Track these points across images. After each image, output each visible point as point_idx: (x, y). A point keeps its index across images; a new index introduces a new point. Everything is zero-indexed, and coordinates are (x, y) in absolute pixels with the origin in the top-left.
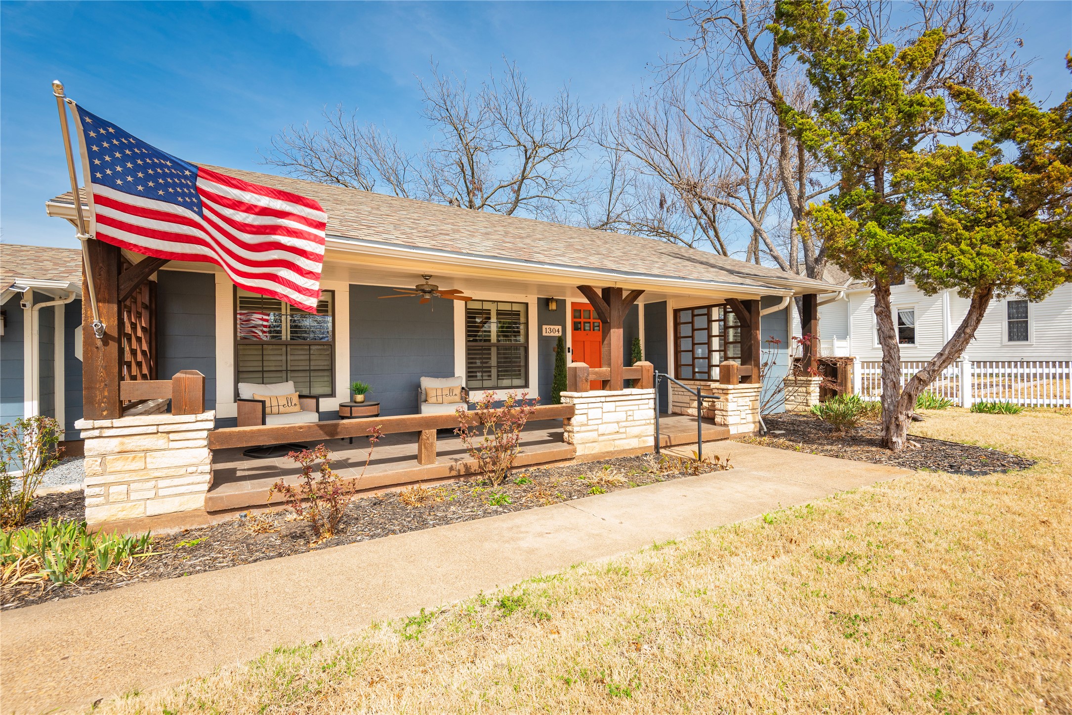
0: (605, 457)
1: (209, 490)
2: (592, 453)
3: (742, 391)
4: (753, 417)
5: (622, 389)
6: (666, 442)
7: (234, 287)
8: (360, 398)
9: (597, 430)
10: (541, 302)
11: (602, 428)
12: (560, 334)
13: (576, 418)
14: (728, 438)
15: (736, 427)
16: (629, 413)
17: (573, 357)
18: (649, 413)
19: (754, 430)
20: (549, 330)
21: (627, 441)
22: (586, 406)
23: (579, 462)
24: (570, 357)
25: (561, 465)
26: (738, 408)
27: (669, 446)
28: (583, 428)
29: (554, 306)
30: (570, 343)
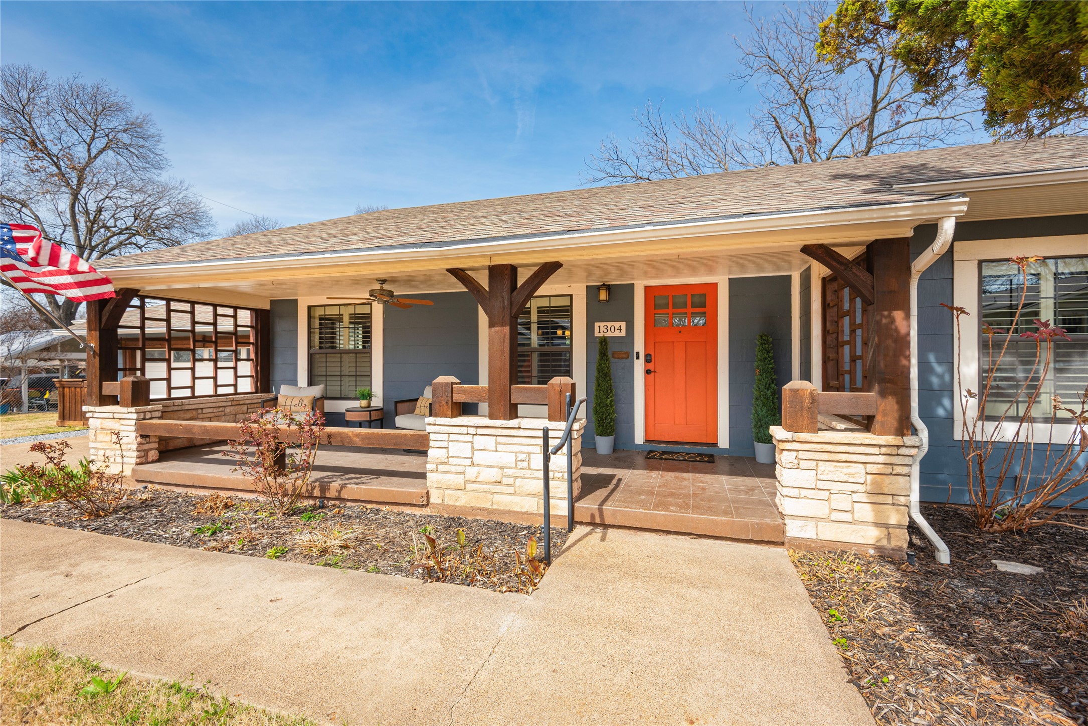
0: (476, 515)
1: (137, 464)
2: (457, 504)
3: (818, 447)
4: (877, 512)
5: (511, 419)
6: (593, 516)
7: (309, 308)
8: (364, 403)
9: (464, 473)
10: (592, 292)
11: (471, 472)
12: (623, 333)
13: (431, 452)
14: (783, 544)
15: (811, 524)
16: (522, 456)
17: (651, 366)
18: (559, 462)
19: (884, 543)
20: (602, 329)
21: (517, 499)
22: (445, 437)
23: (434, 512)
24: (639, 366)
25: (408, 510)
26: (821, 485)
27: (600, 524)
28: (441, 467)
29: (603, 296)
30: (639, 345)
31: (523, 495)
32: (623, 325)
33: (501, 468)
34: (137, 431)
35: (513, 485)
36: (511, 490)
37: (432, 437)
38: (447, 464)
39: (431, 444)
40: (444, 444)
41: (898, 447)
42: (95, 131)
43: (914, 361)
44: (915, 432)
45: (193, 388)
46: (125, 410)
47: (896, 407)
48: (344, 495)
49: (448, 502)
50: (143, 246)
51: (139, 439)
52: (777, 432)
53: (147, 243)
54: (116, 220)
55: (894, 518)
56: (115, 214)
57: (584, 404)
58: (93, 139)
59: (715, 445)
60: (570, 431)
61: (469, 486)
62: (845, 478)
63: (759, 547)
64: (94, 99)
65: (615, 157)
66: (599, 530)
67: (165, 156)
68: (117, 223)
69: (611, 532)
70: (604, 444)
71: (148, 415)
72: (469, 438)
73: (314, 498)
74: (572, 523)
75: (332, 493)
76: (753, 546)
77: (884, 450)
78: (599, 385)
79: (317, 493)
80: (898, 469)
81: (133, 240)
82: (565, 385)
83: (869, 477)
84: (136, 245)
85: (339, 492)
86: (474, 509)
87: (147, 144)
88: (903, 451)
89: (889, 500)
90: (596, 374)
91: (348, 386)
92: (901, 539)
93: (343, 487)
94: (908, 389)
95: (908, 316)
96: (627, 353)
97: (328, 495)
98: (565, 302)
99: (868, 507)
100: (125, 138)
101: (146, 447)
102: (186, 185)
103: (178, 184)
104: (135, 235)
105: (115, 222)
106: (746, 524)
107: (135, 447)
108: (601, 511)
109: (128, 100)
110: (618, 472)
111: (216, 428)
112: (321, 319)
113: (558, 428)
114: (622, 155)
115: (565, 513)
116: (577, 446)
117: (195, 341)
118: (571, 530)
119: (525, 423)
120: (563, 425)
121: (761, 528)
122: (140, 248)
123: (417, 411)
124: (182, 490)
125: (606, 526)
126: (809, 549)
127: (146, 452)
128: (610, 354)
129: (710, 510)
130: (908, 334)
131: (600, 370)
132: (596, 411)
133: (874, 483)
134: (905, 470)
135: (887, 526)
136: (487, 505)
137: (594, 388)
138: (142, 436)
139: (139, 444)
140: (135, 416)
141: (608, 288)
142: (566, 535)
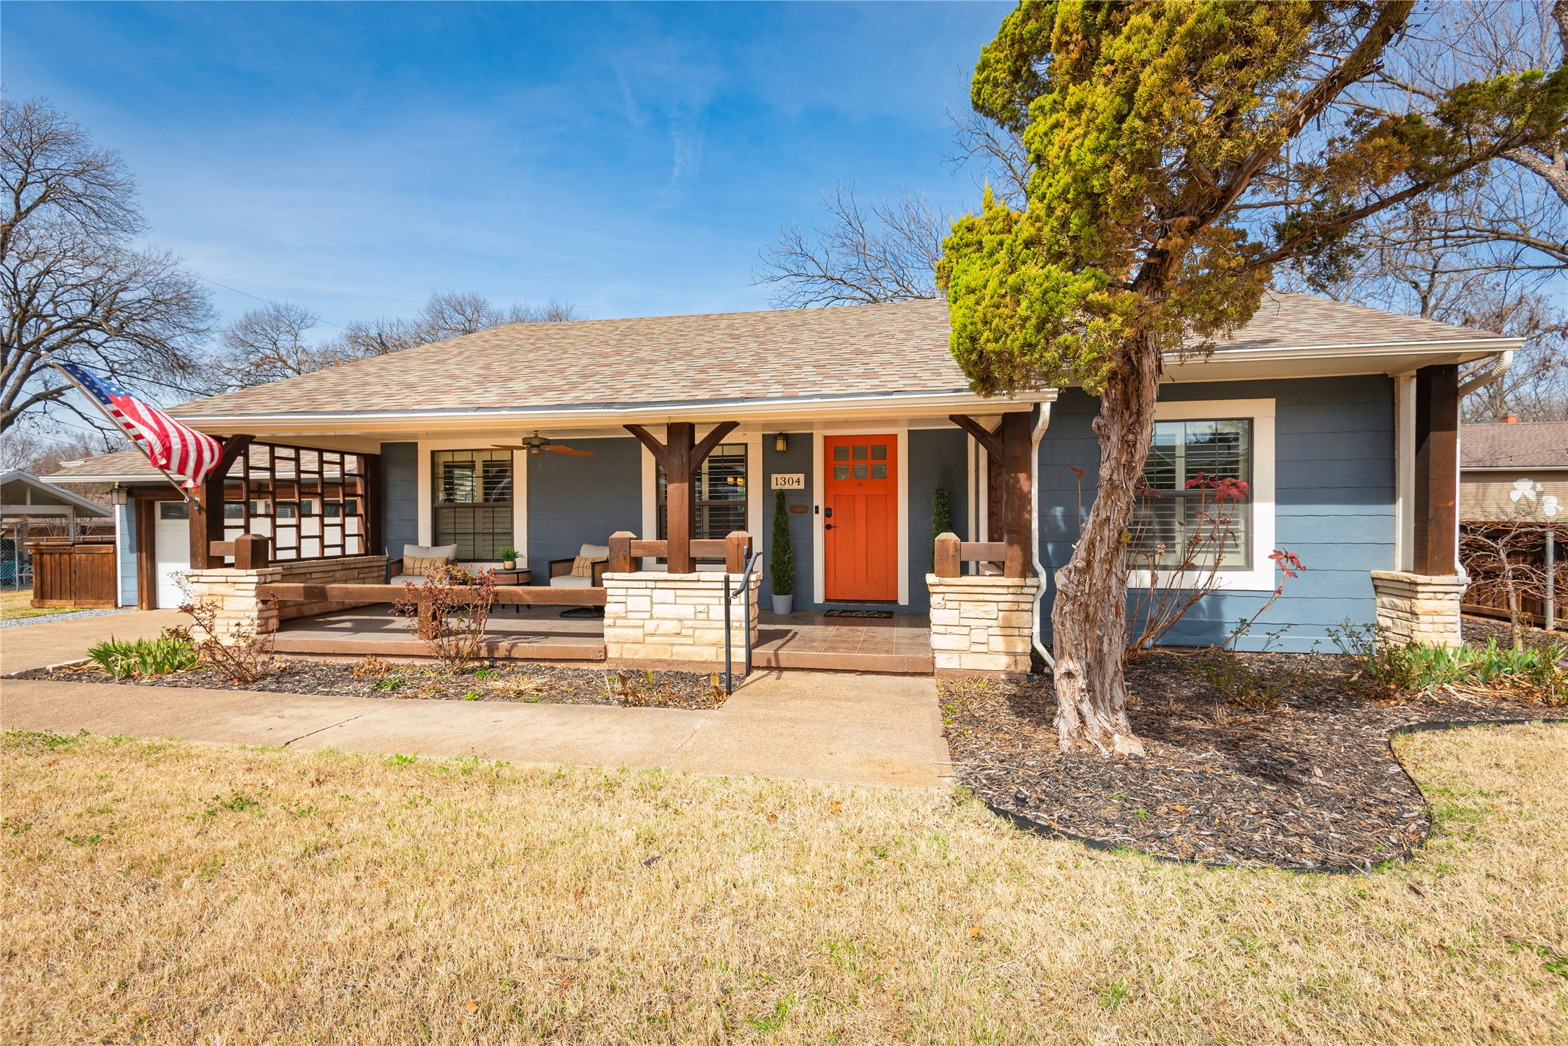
1: (258, 633)
2: (636, 657)
3: (960, 589)
4: (1007, 643)
5: (690, 572)
6: (769, 660)
7: (433, 453)
8: (508, 564)
9: (643, 627)
10: (769, 441)
11: (650, 626)
12: (802, 486)
13: (607, 608)
14: (932, 674)
15: (956, 656)
16: (700, 608)
17: (831, 521)
18: (738, 611)
19: (1012, 668)
20: (782, 481)
21: (696, 649)
22: (623, 592)
23: (613, 667)
24: (818, 521)
25: (584, 666)
26: (963, 622)
27: (775, 668)
28: (619, 622)
29: (780, 446)
30: (818, 499)
31: (703, 645)
32: (802, 477)
33: (680, 620)
34: (257, 596)
35: (692, 636)
36: (690, 641)
37: (609, 592)
38: (626, 618)
39: (609, 599)
40: (623, 599)
41: (1022, 587)
42: (27, 172)
43: (1035, 515)
44: (1036, 575)
45: (298, 549)
46: (243, 572)
47: (1020, 553)
48: (515, 654)
49: (626, 655)
50: (100, 345)
51: (260, 605)
52: (931, 578)
53: (106, 341)
54: (56, 305)
55: (1022, 647)
56: (54, 297)
57: (761, 557)
58: (24, 183)
59: (896, 602)
60: (747, 581)
61: (648, 639)
62: (981, 615)
63: (912, 679)
64: (27, 125)
65: (799, 251)
66: (775, 674)
67: (140, 213)
68: (59, 310)
69: (786, 674)
70: (781, 603)
71: (269, 579)
72: (648, 592)
73: (481, 659)
74: (750, 668)
75: (501, 653)
76: (908, 679)
77: (1011, 590)
78: (776, 541)
79: (484, 653)
80: (1023, 606)
81: (84, 335)
82: (743, 538)
83: (1001, 614)
84: (89, 343)
85: (510, 651)
86: (653, 661)
87: (112, 196)
88: (1026, 590)
89: (1016, 632)
90: (773, 529)
91: (484, 546)
92: (1025, 665)
93: (513, 646)
94: (1029, 538)
95: (1030, 478)
96: (806, 508)
97: (496, 655)
98: (739, 451)
99: (1001, 638)
100: (77, 185)
101: (266, 614)
102: (174, 257)
103: (162, 256)
104: (87, 328)
105: (56, 307)
106: (903, 659)
107: (255, 614)
108: (776, 654)
109: (82, 129)
110: (795, 628)
111: (361, 590)
112: (446, 466)
113: (737, 579)
114: (809, 248)
115: (744, 660)
116: (754, 597)
117: (249, 492)
118: (748, 674)
119: (704, 576)
120: (740, 577)
121: (914, 661)
122: (95, 348)
123: (574, 572)
124: (321, 660)
125: (781, 669)
126: (954, 677)
127: (267, 619)
128: (787, 508)
129: (875, 650)
130: (1030, 492)
131: (777, 525)
132: (773, 569)
133: (1005, 618)
134: (1028, 606)
135: (1014, 654)
136: (667, 657)
137: (771, 543)
138: (264, 602)
139: (260, 611)
140: (256, 579)
141: (786, 437)
142: (744, 678)
